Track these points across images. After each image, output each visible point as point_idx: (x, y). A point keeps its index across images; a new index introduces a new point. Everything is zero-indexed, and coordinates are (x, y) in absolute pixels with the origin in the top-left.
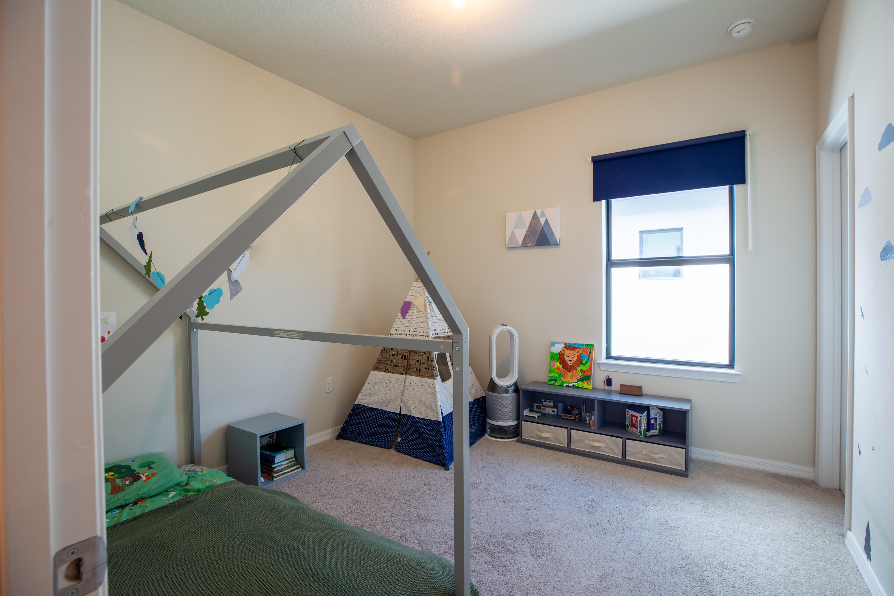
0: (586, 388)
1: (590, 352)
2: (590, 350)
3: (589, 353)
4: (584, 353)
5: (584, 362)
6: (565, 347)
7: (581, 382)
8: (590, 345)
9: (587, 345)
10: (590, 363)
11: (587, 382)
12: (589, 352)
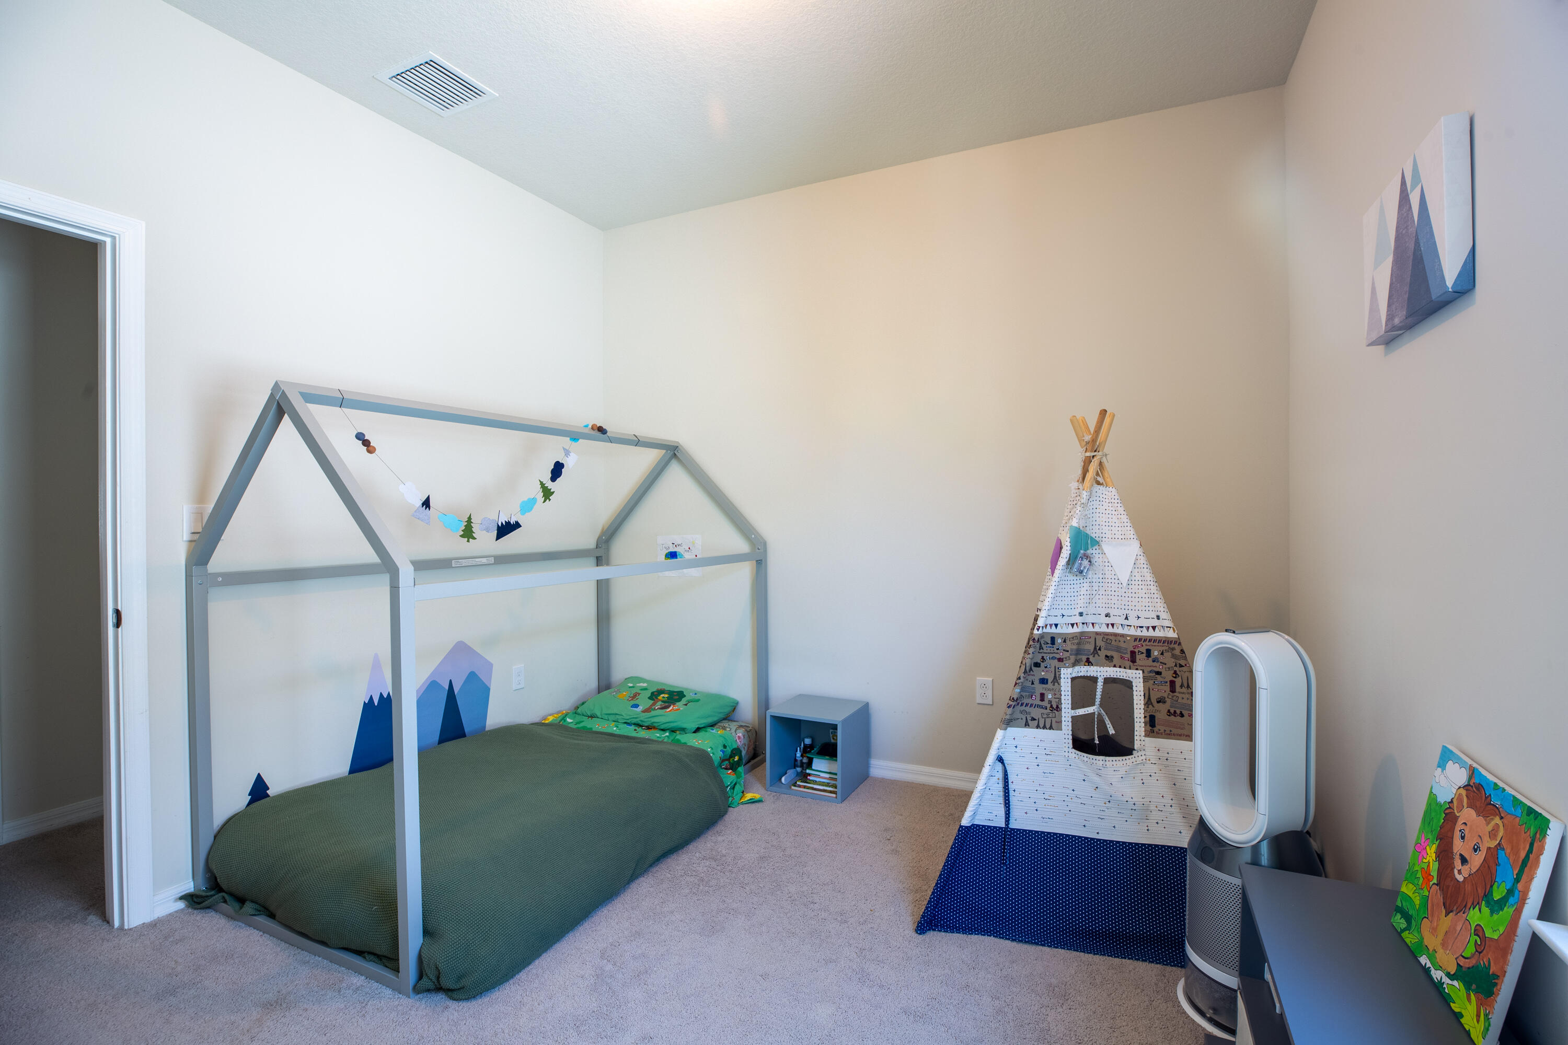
0: (1467, 1027)
1: (1527, 856)
2: (1532, 845)
3: (1523, 860)
4: (1508, 851)
5: (1497, 895)
6: (1466, 787)
7: (1462, 988)
8: (1537, 815)
9: (1530, 811)
10: (1511, 910)
11: (1477, 999)
12: (1523, 854)
